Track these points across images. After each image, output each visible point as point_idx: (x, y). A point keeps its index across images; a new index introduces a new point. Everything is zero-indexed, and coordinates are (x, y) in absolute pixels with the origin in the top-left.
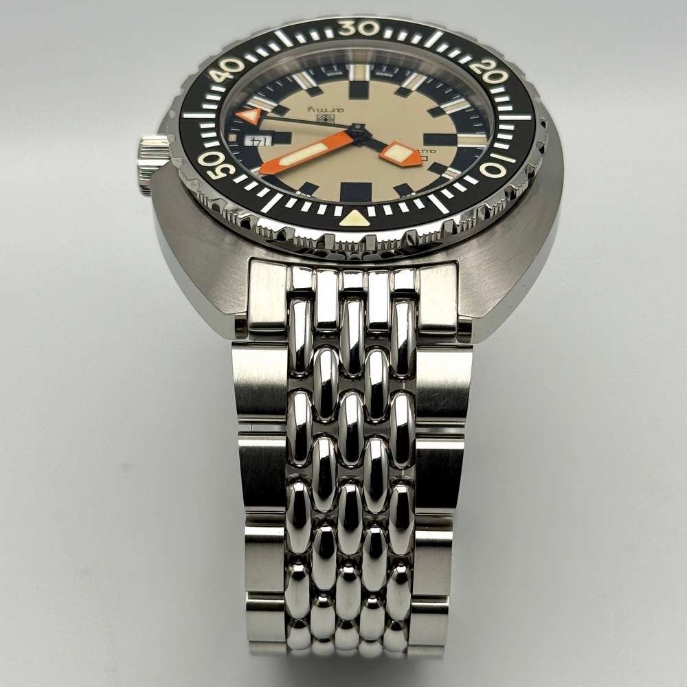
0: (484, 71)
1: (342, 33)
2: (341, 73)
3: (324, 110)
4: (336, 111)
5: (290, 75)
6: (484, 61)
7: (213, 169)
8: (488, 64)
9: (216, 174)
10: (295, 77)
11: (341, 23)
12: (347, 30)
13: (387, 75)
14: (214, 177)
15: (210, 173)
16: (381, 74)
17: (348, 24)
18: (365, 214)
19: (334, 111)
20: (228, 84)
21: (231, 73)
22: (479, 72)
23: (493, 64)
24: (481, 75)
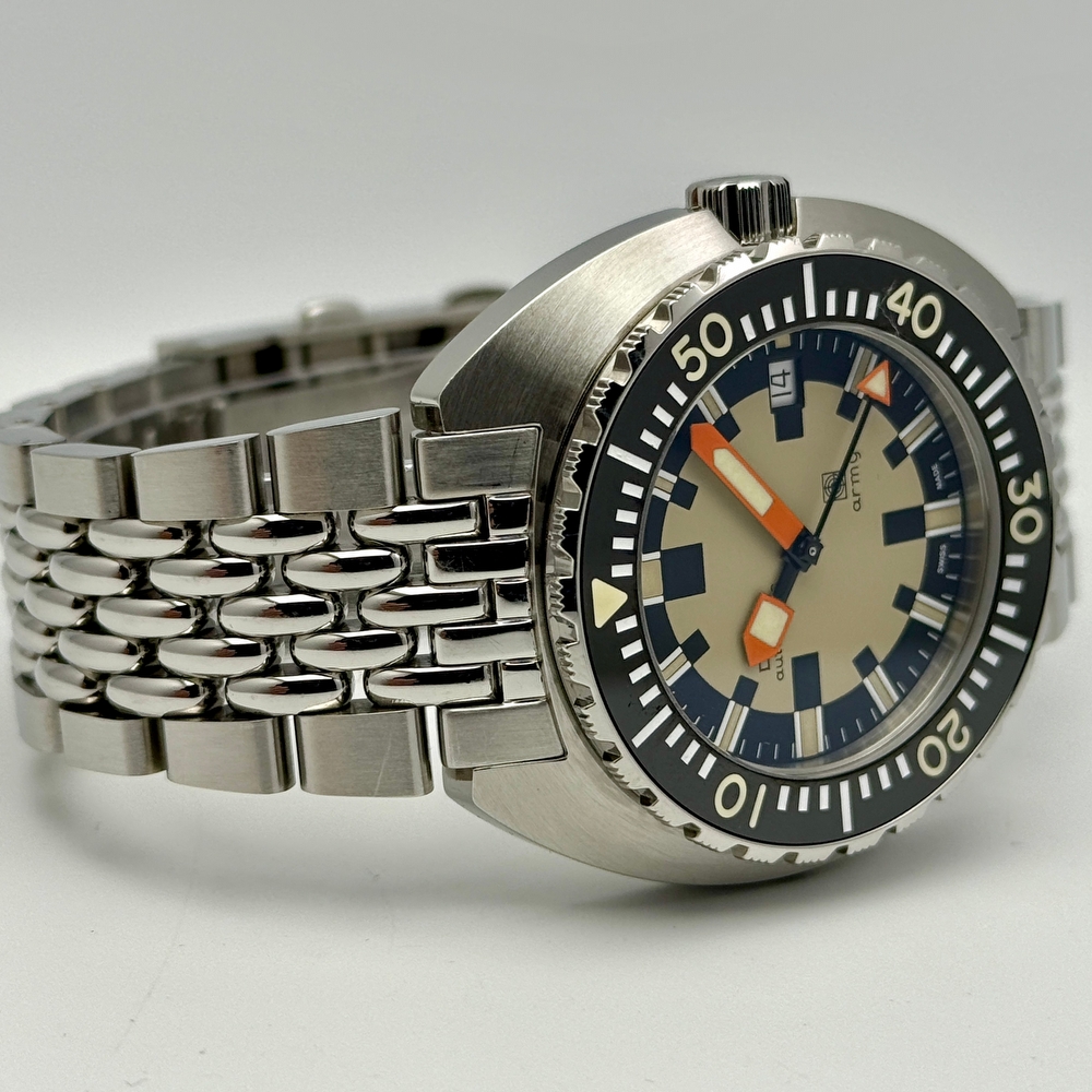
0: (943, 736)
1: (1013, 483)
2: (940, 486)
3: (855, 478)
4: (857, 498)
5: (929, 403)
6: (966, 732)
7: (695, 342)
8: (959, 738)
9: (682, 352)
10: (927, 411)
11: (1037, 476)
12: (1020, 490)
13: (942, 563)
14: (675, 351)
15: (686, 339)
16: (943, 554)
17: (1034, 488)
18: (621, 614)
19: (855, 495)
20: (886, 319)
21: (909, 320)
22: (941, 727)
23: (959, 747)
24: (936, 734)
